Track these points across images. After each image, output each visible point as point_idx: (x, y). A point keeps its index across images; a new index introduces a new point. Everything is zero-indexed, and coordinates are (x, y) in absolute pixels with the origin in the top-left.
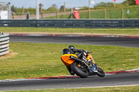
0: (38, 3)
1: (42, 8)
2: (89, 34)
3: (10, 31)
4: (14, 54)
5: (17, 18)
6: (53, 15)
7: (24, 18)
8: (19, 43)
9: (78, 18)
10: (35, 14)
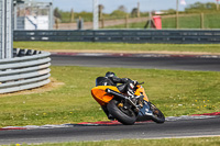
0: (97, 4)
1: (103, 11)
2: (177, 53)
3: (52, 48)
4: (58, 85)
5: (63, 27)
6: (120, 22)
7: (74, 27)
8: (66, 67)
9: (159, 28)
10: (92, 21)
